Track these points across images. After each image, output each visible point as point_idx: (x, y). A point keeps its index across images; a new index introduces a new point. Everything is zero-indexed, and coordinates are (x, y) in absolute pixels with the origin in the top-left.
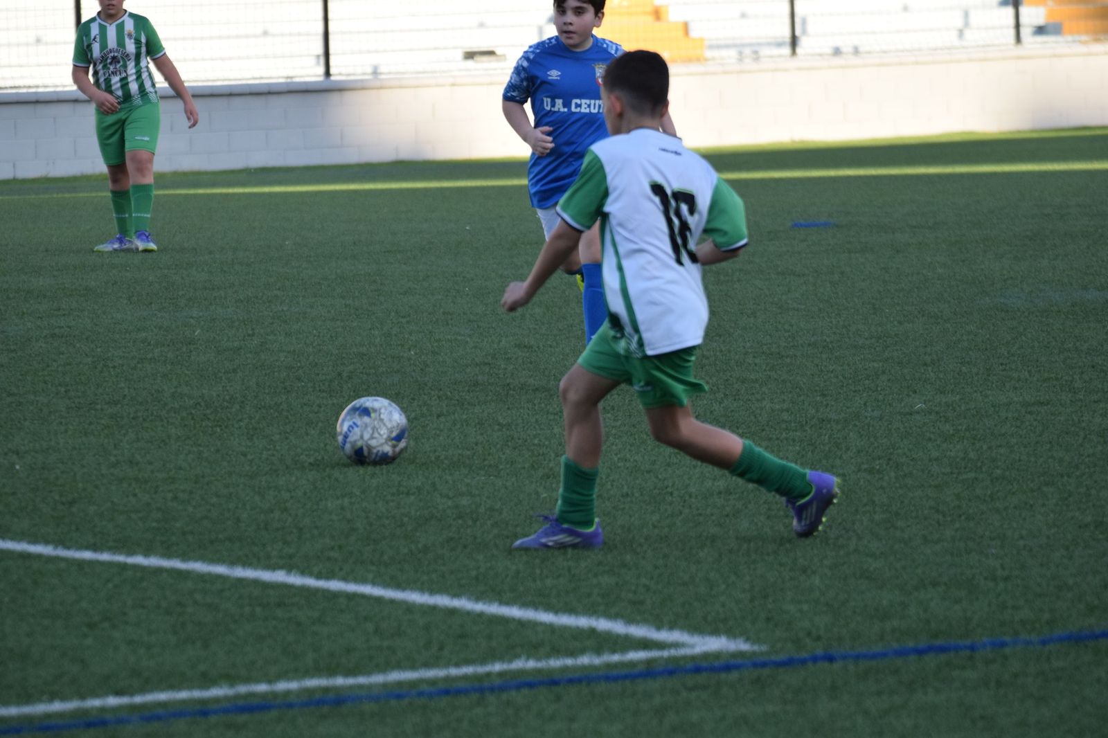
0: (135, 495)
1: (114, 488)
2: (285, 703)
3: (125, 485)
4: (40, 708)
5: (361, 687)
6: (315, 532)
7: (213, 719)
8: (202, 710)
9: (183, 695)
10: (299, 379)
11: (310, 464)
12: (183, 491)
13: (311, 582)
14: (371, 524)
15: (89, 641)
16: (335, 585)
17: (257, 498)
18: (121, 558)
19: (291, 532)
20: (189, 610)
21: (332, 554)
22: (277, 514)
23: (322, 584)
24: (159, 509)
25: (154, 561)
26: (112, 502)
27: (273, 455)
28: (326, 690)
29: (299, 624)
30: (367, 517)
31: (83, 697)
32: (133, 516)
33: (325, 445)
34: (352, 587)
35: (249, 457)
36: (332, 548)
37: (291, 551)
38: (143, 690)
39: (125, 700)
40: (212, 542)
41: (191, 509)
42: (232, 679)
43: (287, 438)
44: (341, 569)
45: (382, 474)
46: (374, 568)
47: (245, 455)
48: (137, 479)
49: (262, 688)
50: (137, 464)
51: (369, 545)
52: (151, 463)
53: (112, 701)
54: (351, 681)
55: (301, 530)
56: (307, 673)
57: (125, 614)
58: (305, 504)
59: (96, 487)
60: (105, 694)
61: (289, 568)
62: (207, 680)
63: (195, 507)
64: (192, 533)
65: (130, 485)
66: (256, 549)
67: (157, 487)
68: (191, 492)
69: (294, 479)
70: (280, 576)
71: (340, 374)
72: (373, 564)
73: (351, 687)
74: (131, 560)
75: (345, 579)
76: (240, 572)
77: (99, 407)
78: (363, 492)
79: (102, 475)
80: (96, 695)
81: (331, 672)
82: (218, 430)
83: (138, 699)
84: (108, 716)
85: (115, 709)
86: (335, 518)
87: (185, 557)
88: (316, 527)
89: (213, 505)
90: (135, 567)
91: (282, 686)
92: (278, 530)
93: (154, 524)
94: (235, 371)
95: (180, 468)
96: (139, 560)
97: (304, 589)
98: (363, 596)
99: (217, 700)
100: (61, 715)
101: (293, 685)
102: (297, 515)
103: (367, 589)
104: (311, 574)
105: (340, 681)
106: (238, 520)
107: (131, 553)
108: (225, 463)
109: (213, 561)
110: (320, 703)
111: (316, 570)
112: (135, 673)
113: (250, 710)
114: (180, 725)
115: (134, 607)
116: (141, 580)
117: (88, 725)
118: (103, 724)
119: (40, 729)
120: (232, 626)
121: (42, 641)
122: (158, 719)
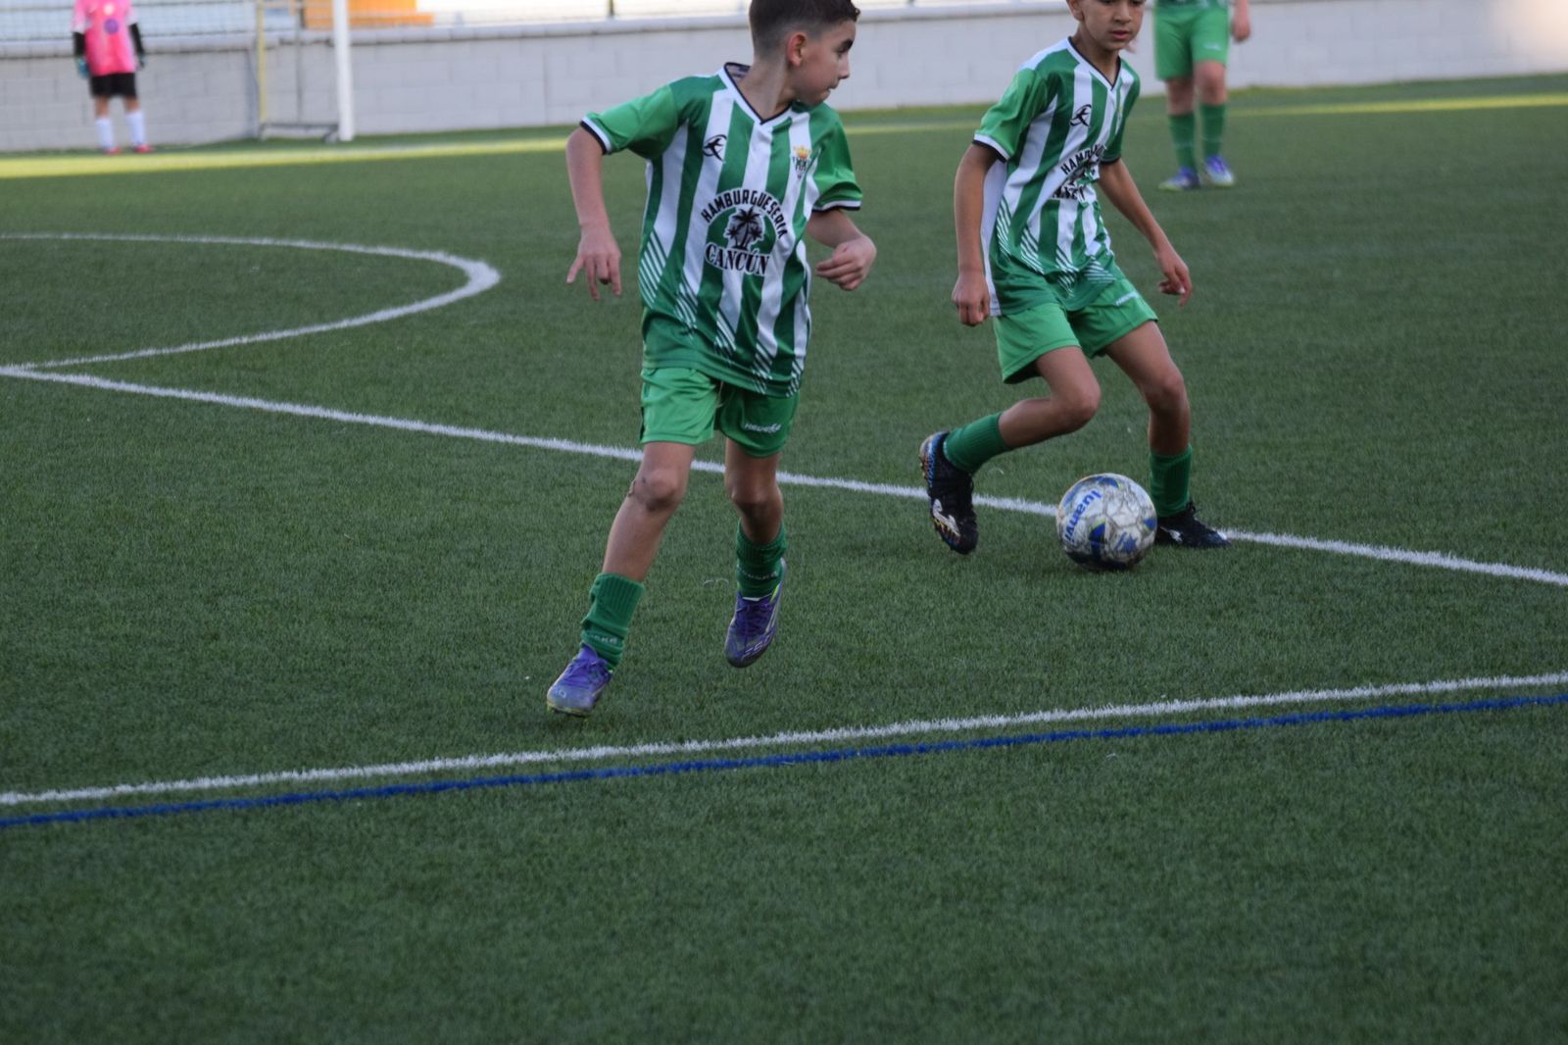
0: (1264, 463)
1: (1239, 455)
2: (1441, 706)
3: (1252, 451)
4: (1158, 708)
5: (1530, 687)
6: (1476, 507)
7: (1356, 723)
8: (1345, 713)
9: (1322, 695)
10: (1456, 328)
11: (1469, 428)
12: (1321, 459)
13: (1470, 565)
14: (1541, 498)
15: (1213, 631)
16: (1498, 569)
17: (1406, 467)
18: (1249, 536)
19: (1448, 507)
20: (1329, 596)
21: (1495, 533)
22: (1429, 486)
23: (1483, 567)
24: (1292, 479)
25: (1286, 540)
26: (1238, 471)
27: (1425, 417)
28: (1490, 691)
29: (1457, 614)
30: (1537, 490)
31: (1206, 697)
32: (1263, 488)
33: (1487, 406)
34: (1518, 572)
35: (1397, 419)
36: (1496, 526)
37: (1447, 529)
38: (1274, 690)
39: (1255, 700)
40: (1353, 518)
41: (1329, 480)
42: (1377, 677)
43: (1441, 397)
44: (1506, 551)
45: (1555, 440)
46: (1545, 549)
47: (1392, 417)
48: (1266, 445)
49: (1415, 688)
50: (1267, 427)
51: (1539, 522)
52: (1282, 426)
53: (1240, 701)
54: (1518, 681)
55: (1457, 505)
56: (1466, 672)
57: (1255, 601)
58: (1463, 475)
59: (1219, 453)
60: (1233, 693)
61: (1444, 550)
62: (1349, 679)
63: (1333, 477)
64: (1330, 507)
65: (1258, 451)
66: (1405, 526)
67: (1290, 454)
68: (1329, 460)
69: (1449, 445)
70: (1433, 559)
71: (1504, 323)
72: (1543, 544)
73: (1519, 688)
74: (1259, 538)
75: (1510, 563)
76: (1386, 553)
77: (1222, 361)
78: (1532, 460)
79: (1227, 440)
80: (1220, 694)
81: (1495, 671)
82: (1361, 387)
83: (1269, 699)
84: (1237, 718)
85: (1242, 710)
86: (1498, 489)
87: (1322, 535)
88: (1476, 501)
89: (1355, 476)
90: (1265, 546)
91: (1436, 686)
92: (1431, 504)
93: (1287, 497)
94: (1380, 319)
95: (1316, 432)
96: (1269, 538)
97: (1460, 572)
98: (1532, 582)
99: (1361, 701)
100: (1182, 715)
101: (1451, 686)
102: (1453, 487)
103: (1537, 575)
104: (1470, 557)
105: (1505, 681)
106: (1384, 492)
107: (1258, 530)
108: (1368, 427)
109: (1354, 541)
110: (1480, 707)
111: (1476, 551)
112: (1267, 669)
113: (1400, 713)
114: (1320, 729)
115: (1264, 592)
116: (1272, 561)
117: (1214, 728)
118: (1231, 726)
119: (1159, 732)
120: (1379, 616)
121: (1159, 630)
122: (1294, 722)
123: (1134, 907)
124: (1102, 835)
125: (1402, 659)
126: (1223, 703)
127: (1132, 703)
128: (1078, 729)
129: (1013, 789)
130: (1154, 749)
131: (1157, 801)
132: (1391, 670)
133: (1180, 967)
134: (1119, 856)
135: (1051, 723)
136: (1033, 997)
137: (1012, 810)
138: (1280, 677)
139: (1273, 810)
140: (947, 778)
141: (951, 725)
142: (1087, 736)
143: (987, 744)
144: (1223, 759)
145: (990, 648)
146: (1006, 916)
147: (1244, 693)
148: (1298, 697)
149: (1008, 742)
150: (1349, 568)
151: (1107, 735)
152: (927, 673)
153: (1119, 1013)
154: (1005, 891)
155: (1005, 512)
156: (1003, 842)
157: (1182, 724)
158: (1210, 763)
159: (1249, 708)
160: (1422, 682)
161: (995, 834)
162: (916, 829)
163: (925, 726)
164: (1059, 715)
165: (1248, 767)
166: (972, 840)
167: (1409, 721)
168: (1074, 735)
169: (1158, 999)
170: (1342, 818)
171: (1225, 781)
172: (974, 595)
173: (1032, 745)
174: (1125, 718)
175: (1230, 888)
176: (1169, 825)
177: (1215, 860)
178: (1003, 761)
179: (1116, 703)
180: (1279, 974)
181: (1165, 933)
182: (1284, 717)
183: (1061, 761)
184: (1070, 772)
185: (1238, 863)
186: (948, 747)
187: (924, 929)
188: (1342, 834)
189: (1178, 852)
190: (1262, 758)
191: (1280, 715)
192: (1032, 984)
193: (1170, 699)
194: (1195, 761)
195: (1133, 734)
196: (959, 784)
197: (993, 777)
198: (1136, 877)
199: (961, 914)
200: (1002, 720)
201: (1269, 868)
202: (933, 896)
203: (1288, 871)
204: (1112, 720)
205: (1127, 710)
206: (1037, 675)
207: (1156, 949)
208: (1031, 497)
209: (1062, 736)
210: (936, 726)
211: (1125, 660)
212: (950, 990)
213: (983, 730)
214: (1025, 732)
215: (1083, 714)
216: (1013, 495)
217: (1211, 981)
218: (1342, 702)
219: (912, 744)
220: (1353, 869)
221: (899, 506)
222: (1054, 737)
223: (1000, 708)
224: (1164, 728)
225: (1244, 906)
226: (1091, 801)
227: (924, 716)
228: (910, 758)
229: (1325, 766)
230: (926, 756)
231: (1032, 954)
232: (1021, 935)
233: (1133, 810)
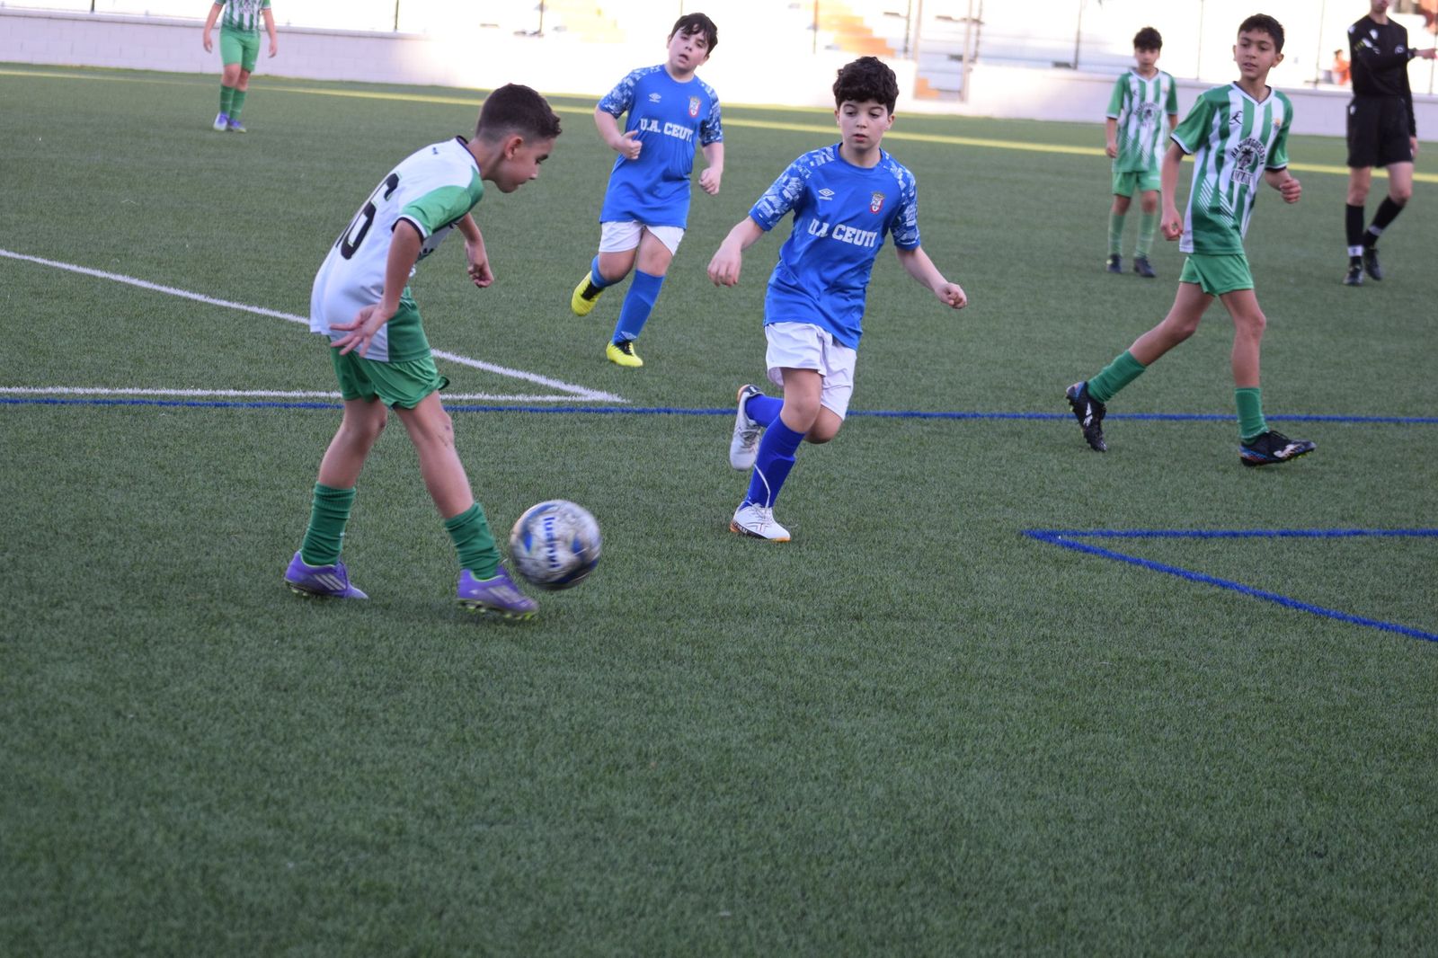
0: (256, 270)
1: (243, 264)
3: (250, 264)
4: (189, 392)
7: (291, 410)
8: (286, 404)
9: (275, 393)
15: (221, 355)
18: (244, 307)
24: (270, 280)
25: (264, 311)
26: (242, 273)
31: (215, 389)
32: (254, 283)
38: (250, 388)
39: (240, 393)
40: (300, 304)
42: (305, 387)
48: (258, 261)
49: (323, 394)
50: (259, 251)
52: (267, 252)
53: (232, 393)
57: (244, 341)
59: (233, 263)
60: (229, 388)
62: (289, 386)
64: (288, 296)
65: (253, 264)
67: (270, 266)
74: (250, 309)
77: (239, 215)
79: (237, 256)
80: (222, 388)
83: (247, 393)
84: (230, 401)
85: (233, 398)
87: (282, 310)
90: (252, 313)
93: (266, 289)
95: (285, 257)
96: (255, 309)
99: (295, 399)
100: (202, 397)
107: (251, 305)
112: (247, 377)
113: (315, 407)
114: (272, 411)
115: (249, 337)
116: (256, 321)
117: (217, 405)
118: (226, 405)
119: (188, 405)
120: (308, 355)
121: (193, 352)
122: (259, 406)
123: (167, 494)
124: (153, 456)
125: (319, 379)
126: (223, 393)
127: (176, 388)
128: (147, 399)
129: (109, 427)
130: (185, 413)
131: (184, 441)
132: (312, 384)
133: (188, 528)
134: (162, 468)
135: (133, 395)
136: (109, 537)
137: (108, 439)
138: (254, 383)
139: (244, 451)
140: (75, 418)
141: (80, 391)
142: (150, 403)
143: (97, 403)
144: (221, 422)
145: (103, 352)
146: (100, 493)
147: (235, 389)
148: (262, 393)
149: (109, 403)
150: (295, 329)
151: (161, 404)
152: (68, 363)
153: (154, 550)
154: (100, 480)
155: (118, 283)
156: (101, 455)
157: (201, 402)
158: (213, 423)
159: (237, 397)
160: (327, 392)
161: (97, 450)
162: (56, 444)
163: (66, 390)
164: (137, 391)
165: (233, 427)
166: (85, 452)
167: (319, 411)
168: (143, 402)
169: (175, 543)
170: (279, 458)
171: (221, 433)
172: (98, 324)
173: (121, 406)
174: (171, 396)
175: (218, 489)
176: (189, 453)
177: (211, 474)
178: (105, 413)
179: (167, 388)
180: (239, 536)
181: (182, 510)
182: (255, 403)
183: (135, 415)
184: (140, 421)
185: (223, 477)
186: (77, 402)
187: (55, 496)
188: (278, 467)
189: (192, 468)
190: (241, 424)
191: (252, 402)
192: (109, 530)
193: (196, 388)
194: (206, 421)
195: (175, 404)
196: (81, 422)
197: (99, 421)
198: (169, 479)
199: (75, 490)
200: (106, 391)
201: (239, 481)
202: (62, 479)
203: (248, 483)
204: (164, 396)
205: (173, 392)
206: (127, 369)
207: (176, 518)
208: (132, 276)
209: (137, 402)
210: (71, 391)
211: (173, 365)
212: (66, 530)
213: (96, 395)
214: (118, 398)
215: (149, 392)
216: (123, 274)
217: (204, 537)
218: (285, 398)
219: (58, 399)
220: (283, 485)
221: (62, 274)
222: (133, 403)
223: (106, 385)
224: (192, 403)
225: (224, 499)
226: (150, 437)
227: (65, 385)
228: (56, 406)
229: (273, 430)
230: (64, 406)
231: (111, 514)
232: (106, 504)
233: (171, 444)
